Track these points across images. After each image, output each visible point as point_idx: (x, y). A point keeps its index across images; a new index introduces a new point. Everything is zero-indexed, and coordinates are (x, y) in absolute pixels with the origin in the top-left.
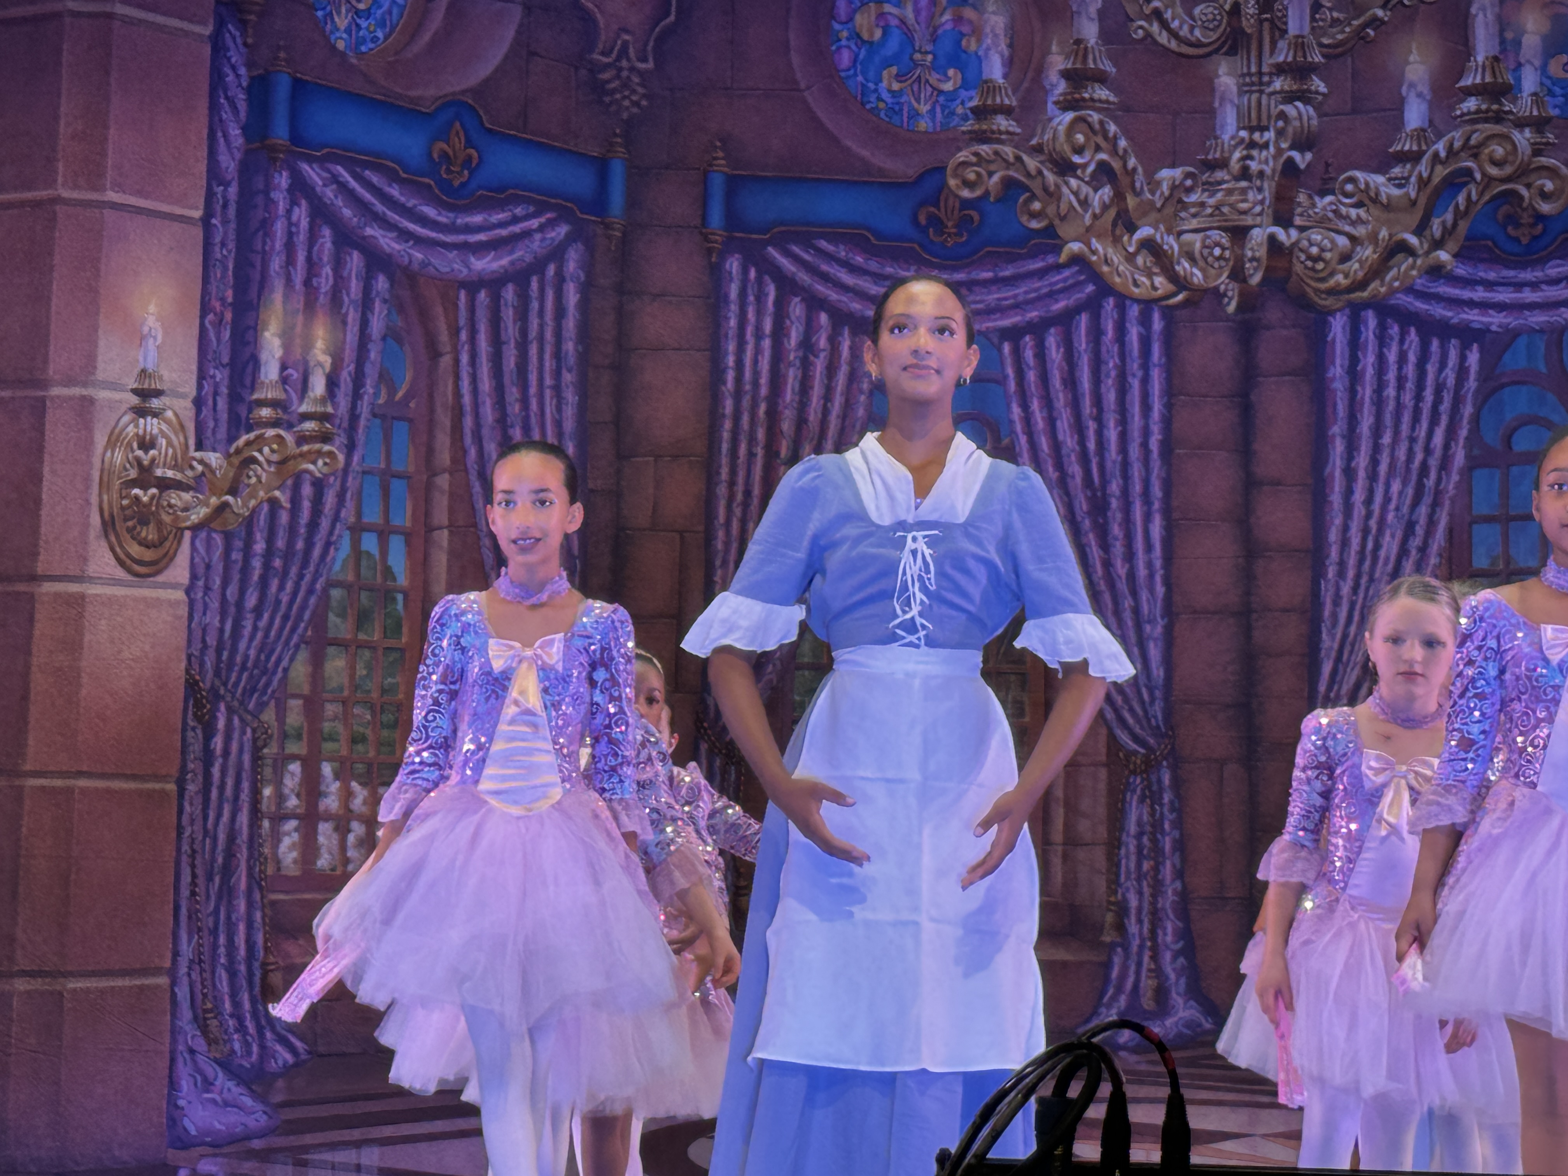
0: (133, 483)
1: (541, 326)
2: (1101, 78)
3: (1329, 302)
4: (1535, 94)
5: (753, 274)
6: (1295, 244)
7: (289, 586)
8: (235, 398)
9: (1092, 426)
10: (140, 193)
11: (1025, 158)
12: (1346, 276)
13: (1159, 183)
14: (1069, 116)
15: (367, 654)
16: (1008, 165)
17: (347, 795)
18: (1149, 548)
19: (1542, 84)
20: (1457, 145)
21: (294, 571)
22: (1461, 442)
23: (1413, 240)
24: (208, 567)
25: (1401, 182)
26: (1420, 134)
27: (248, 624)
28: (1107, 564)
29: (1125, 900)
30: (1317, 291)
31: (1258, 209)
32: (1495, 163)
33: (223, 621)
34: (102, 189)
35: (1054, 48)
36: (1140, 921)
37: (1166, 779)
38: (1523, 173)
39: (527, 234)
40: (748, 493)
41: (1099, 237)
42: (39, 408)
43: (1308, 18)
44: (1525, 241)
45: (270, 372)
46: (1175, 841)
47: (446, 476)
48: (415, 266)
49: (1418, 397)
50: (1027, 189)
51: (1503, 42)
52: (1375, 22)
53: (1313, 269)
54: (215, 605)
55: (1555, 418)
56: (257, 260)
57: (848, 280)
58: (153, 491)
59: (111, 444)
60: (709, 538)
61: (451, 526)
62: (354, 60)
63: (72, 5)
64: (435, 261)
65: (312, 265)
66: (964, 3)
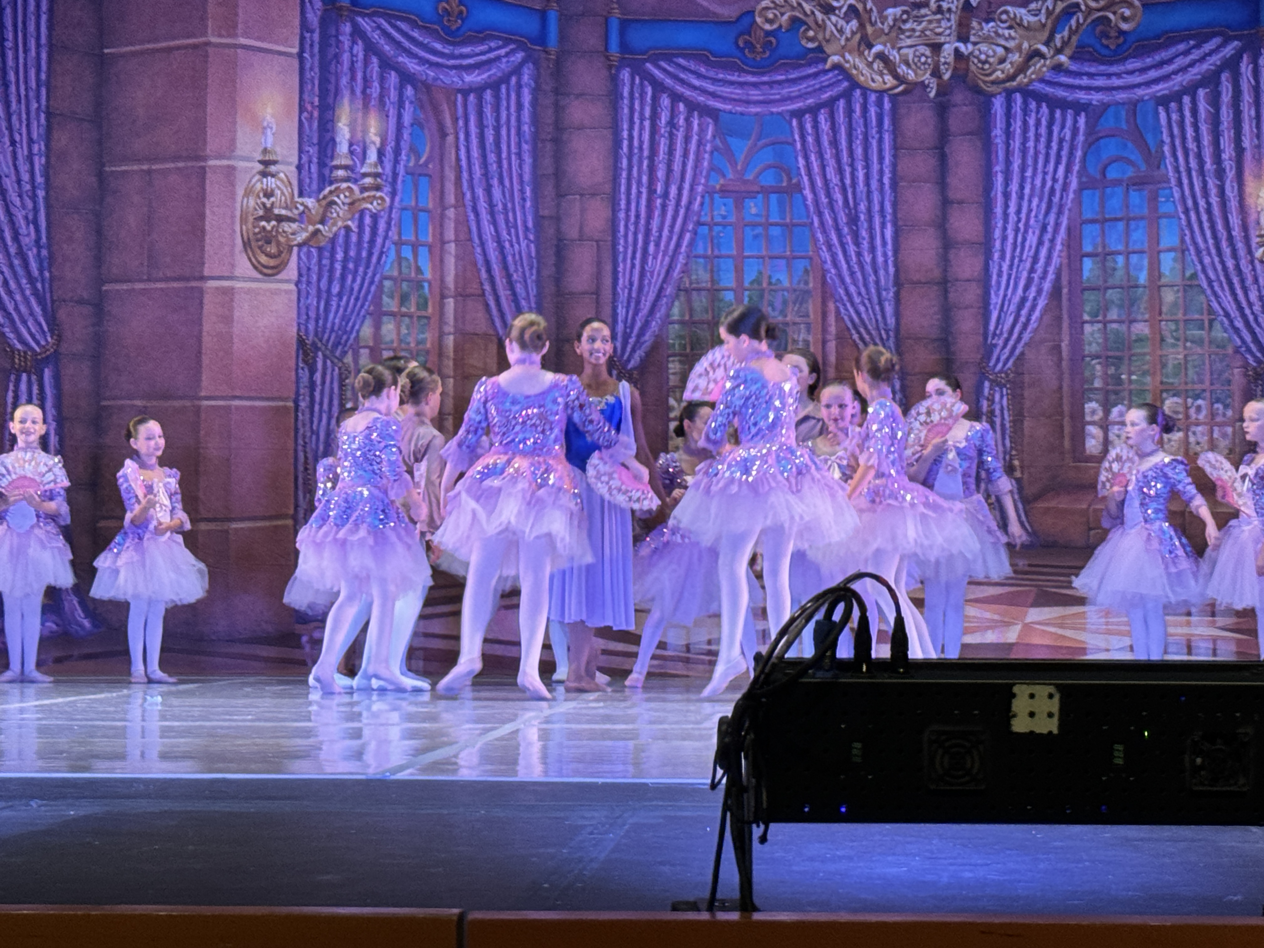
0: (261, 218)
1: (508, 116)
3: (992, 89)
5: (637, 80)
6: (971, 53)
7: (359, 279)
8: (322, 164)
9: (848, 169)
10: (259, 39)
12: (1003, 72)
13: (886, 18)
15: (407, 320)
16: (793, 8)
18: (884, 244)
21: (361, 270)
23: (1044, 49)
24: (309, 269)
25: (1036, 13)
27: (334, 303)
28: (859, 254)
30: (985, 82)
31: (948, 32)
33: (318, 302)
34: (235, 36)
38: (1111, 5)
39: (498, 58)
40: (638, 216)
41: (850, 52)
42: (202, 172)
44: (1112, 47)
45: (343, 148)
47: (452, 210)
48: (430, 81)
49: (1048, 147)
50: (805, 23)
53: (983, 69)
54: (313, 292)
55: (1133, 157)
56: (333, 80)
57: (696, 82)
58: (274, 223)
59: (247, 194)
60: (614, 245)
61: (456, 241)
64: (442, 77)
65: (366, 81)
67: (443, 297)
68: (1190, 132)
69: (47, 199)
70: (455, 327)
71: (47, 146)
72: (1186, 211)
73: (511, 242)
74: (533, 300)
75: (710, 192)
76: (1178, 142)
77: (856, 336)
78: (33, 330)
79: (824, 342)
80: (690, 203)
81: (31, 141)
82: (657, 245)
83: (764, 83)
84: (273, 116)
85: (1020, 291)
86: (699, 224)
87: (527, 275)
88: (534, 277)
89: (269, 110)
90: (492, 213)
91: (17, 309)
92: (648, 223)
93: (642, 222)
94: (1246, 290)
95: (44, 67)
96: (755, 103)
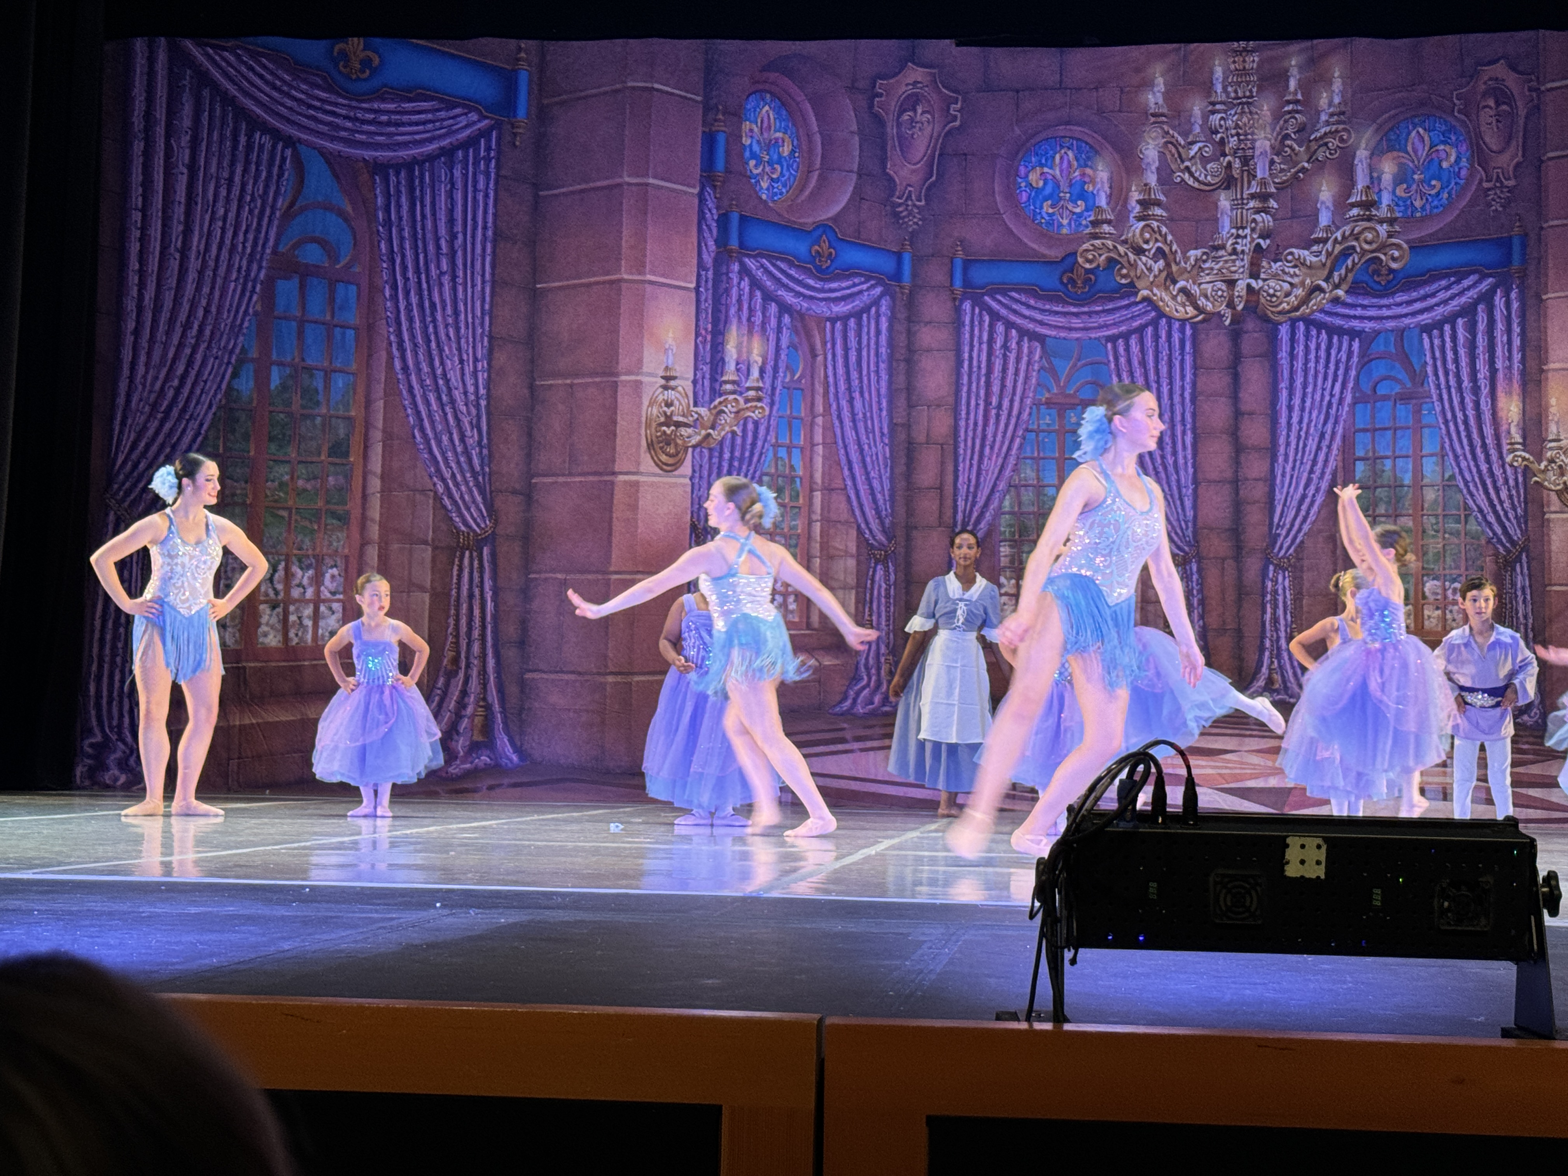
0: (663, 424)
1: (869, 339)
2: (1158, 203)
3: (1280, 318)
4: (1389, 206)
5: (977, 310)
6: (1261, 288)
8: (713, 380)
10: (663, 276)
11: (1119, 247)
12: (1288, 304)
13: (1188, 258)
14: (1142, 224)
16: (1109, 250)
18: (1184, 448)
19: (1393, 200)
20: (1347, 233)
21: (744, 467)
22: (1350, 390)
24: (701, 466)
25: (1318, 254)
26: (1327, 229)
28: (1163, 457)
30: (1273, 312)
31: (1241, 270)
32: (1367, 242)
34: (644, 274)
35: (1133, 188)
37: (1194, 568)
38: (1382, 247)
40: (976, 424)
41: (1158, 287)
42: (615, 386)
43: (1267, 167)
44: (1383, 283)
45: (731, 366)
46: (1199, 600)
47: (821, 418)
48: (804, 310)
49: (1327, 366)
50: (1120, 263)
51: (1372, 178)
52: (1303, 170)
53: (1271, 301)
55: (1400, 377)
56: (723, 309)
57: (1026, 312)
58: (673, 428)
59: (651, 404)
60: (956, 448)
61: (824, 443)
62: (771, 205)
63: (627, 179)
64: (814, 307)
65: (751, 310)
66: (1086, 166)
67: (812, 490)
68: (1450, 355)
69: (488, 407)
70: (821, 515)
71: (489, 364)
72: (1446, 422)
73: (869, 445)
74: (886, 492)
75: (1037, 404)
76: (1439, 363)
78: (475, 515)
80: (1020, 413)
81: (476, 360)
82: (992, 448)
83: (1084, 313)
84: (674, 339)
85: (1301, 489)
86: (1027, 430)
87: (883, 471)
88: (888, 475)
89: (671, 335)
90: (854, 421)
91: (462, 497)
92: (984, 430)
93: (980, 429)
94: (1497, 490)
95: (488, 299)
96: (1076, 329)
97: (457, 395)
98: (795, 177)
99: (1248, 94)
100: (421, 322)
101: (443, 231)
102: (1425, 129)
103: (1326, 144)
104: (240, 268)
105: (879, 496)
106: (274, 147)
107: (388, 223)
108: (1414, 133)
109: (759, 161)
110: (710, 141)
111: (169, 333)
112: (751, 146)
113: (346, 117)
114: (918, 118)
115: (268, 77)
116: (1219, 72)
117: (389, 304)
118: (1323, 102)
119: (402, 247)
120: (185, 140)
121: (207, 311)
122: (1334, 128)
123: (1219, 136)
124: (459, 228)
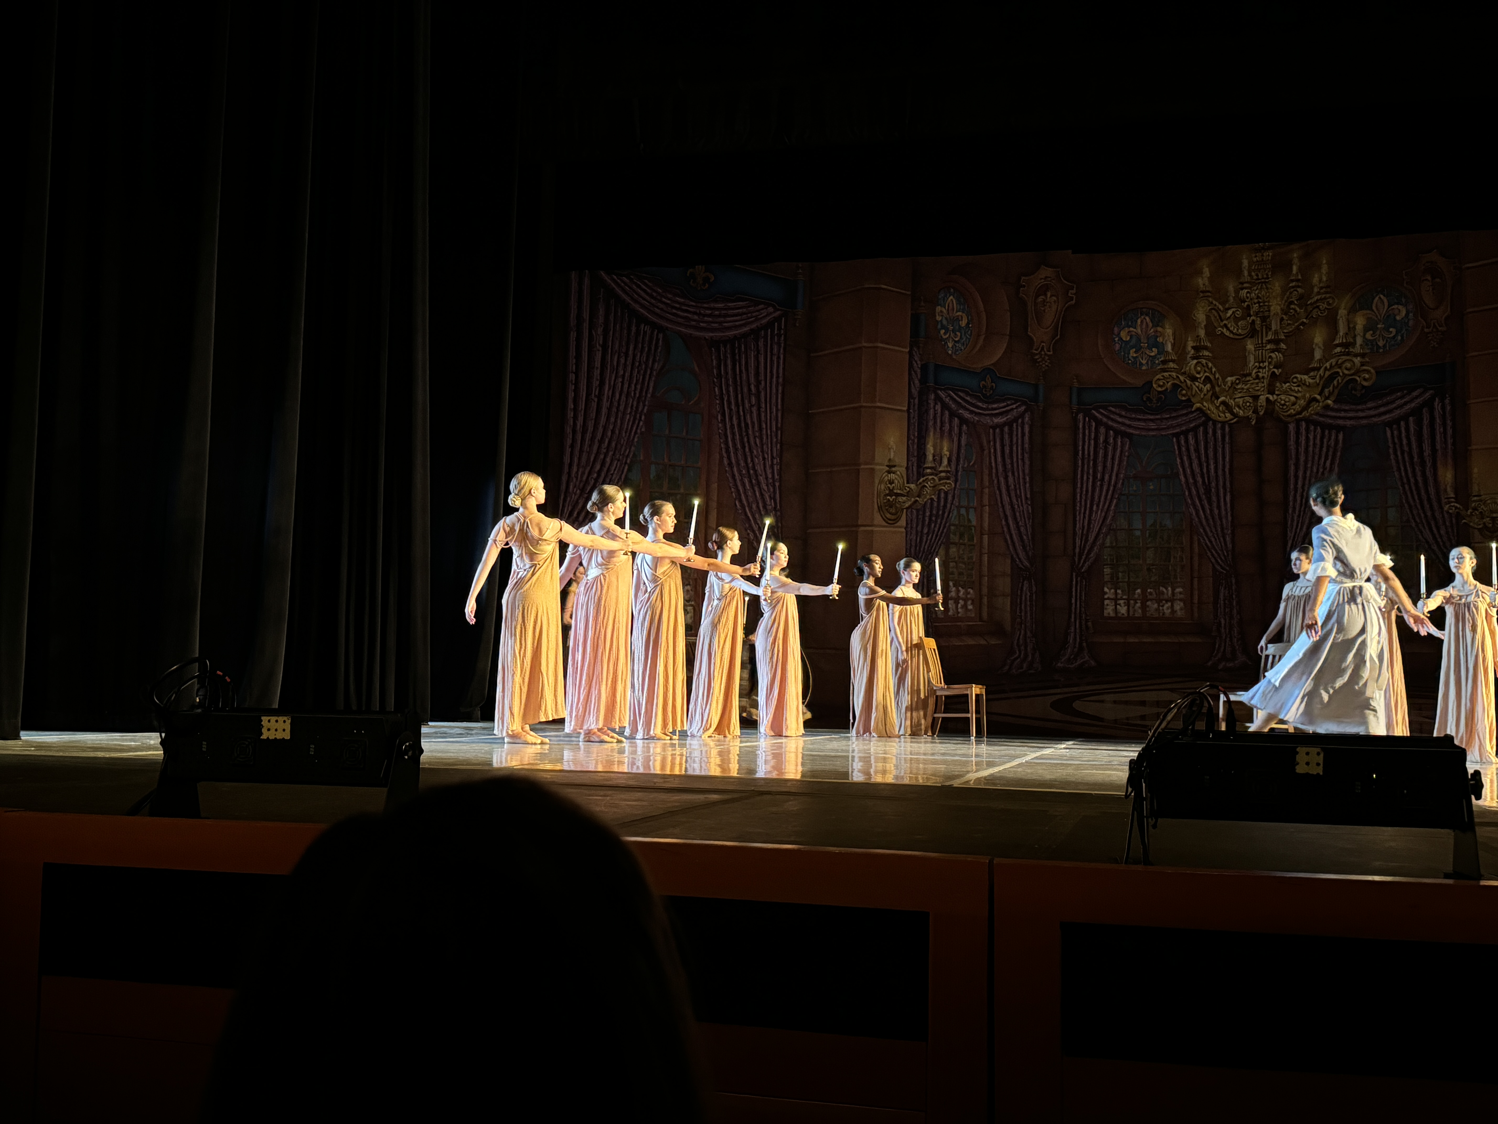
0: (887, 495)
1: (1017, 440)
2: (1206, 348)
3: (1289, 419)
4: (1361, 345)
6: (1276, 400)
7: (938, 525)
8: (919, 467)
9: (1205, 464)
10: (887, 403)
11: (1180, 376)
12: (1294, 410)
13: (1227, 382)
14: (1195, 361)
15: (963, 547)
16: (1174, 379)
17: (958, 591)
19: (1364, 341)
20: (1334, 364)
21: (939, 521)
22: (1336, 464)
23: (1318, 397)
24: (912, 520)
25: (1314, 378)
26: (1320, 360)
27: (925, 539)
28: (1211, 510)
29: (1220, 622)
30: (1283, 415)
31: (1263, 389)
32: (1346, 369)
33: (917, 538)
34: (875, 402)
35: (1189, 339)
36: (1225, 628)
37: (1234, 581)
38: (1358, 372)
40: (1087, 491)
41: (1206, 402)
42: (858, 471)
43: (1279, 323)
44: (1358, 395)
45: (930, 458)
46: (1236, 602)
47: (987, 489)
48: (975, 422)
49: (1321, 451)
50: (1181, 387)
51: (1349, 328)
52: (1303, 324)
53: (1282, 409)
54: (914, 532)
56: (925, 423)
57: (1120, 420)
58: (894, 497)
59: (880, 483)
60: (1074, 506)
61: (989, 506)
62: (954, 357)
63: (865, 345)
64: (982, 420)
65: (942, 423)
66: (1158, 326)
67: (982, 534)
68: (1405, 442)
69: (780, 486)
70: (988, 550)
71: (780, 460)
72: (1403, 485)
73: (1018, 505)
74: (1030, 536)
75: (1127, 478)
76: (1397, 446)
77: (1209, 554)
79: (1192, 558)
80: (1116, 484)
81: (773, 458)
82: (1098, 506)
83: (1157, 419)
84: (894, 442)
85: (1304, 529)
86: (1121, 494)
87: (1027, 522)
88: (1030, 524)
89: (892, 439)
90: (1008, 490)
92: (1093, 495)
93: (1090, 494)
94: (1438, 529)
95: (780, 419)
96: (1153, 430)
97: (762, 479)
98: (969, 339)
99: (1265, 276)
100: (739, 435)
101: (752, 380)
102: (1384, 296)
103: (1318, 307)
104: (632, 406)
105: (1025, 537)
106: (652, 333)
107: (719, 375)
108: (1377, 298)
109: (947, 331)
110: (916, 320)
111: (590, 446)
112: (941, 321)
113: (695, 313)
114: (1048, 300)
115: (649, 291)
116: (1245, 263)
117: (720, 425)
118: (1315, 280)
119: (728, 392)
120: (600, 330)
121: (613, 432)
122: (1323, 296)
123: (1246, 303)
124: (762, 377)
